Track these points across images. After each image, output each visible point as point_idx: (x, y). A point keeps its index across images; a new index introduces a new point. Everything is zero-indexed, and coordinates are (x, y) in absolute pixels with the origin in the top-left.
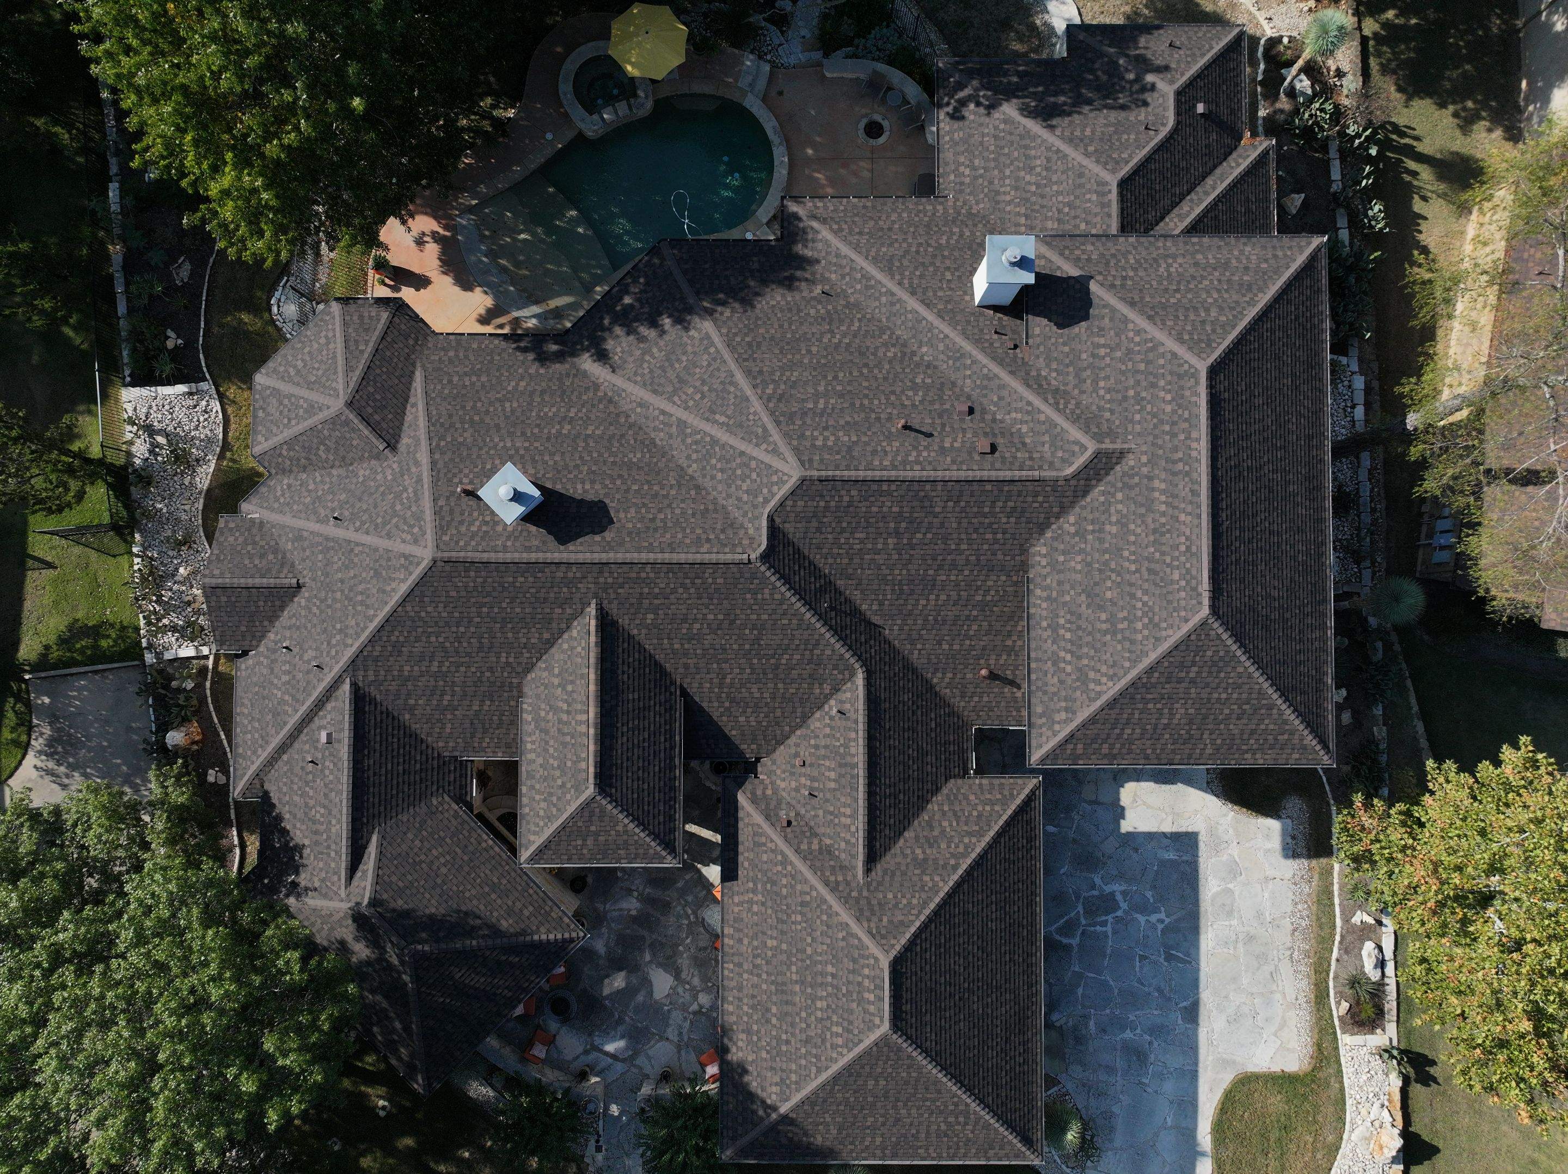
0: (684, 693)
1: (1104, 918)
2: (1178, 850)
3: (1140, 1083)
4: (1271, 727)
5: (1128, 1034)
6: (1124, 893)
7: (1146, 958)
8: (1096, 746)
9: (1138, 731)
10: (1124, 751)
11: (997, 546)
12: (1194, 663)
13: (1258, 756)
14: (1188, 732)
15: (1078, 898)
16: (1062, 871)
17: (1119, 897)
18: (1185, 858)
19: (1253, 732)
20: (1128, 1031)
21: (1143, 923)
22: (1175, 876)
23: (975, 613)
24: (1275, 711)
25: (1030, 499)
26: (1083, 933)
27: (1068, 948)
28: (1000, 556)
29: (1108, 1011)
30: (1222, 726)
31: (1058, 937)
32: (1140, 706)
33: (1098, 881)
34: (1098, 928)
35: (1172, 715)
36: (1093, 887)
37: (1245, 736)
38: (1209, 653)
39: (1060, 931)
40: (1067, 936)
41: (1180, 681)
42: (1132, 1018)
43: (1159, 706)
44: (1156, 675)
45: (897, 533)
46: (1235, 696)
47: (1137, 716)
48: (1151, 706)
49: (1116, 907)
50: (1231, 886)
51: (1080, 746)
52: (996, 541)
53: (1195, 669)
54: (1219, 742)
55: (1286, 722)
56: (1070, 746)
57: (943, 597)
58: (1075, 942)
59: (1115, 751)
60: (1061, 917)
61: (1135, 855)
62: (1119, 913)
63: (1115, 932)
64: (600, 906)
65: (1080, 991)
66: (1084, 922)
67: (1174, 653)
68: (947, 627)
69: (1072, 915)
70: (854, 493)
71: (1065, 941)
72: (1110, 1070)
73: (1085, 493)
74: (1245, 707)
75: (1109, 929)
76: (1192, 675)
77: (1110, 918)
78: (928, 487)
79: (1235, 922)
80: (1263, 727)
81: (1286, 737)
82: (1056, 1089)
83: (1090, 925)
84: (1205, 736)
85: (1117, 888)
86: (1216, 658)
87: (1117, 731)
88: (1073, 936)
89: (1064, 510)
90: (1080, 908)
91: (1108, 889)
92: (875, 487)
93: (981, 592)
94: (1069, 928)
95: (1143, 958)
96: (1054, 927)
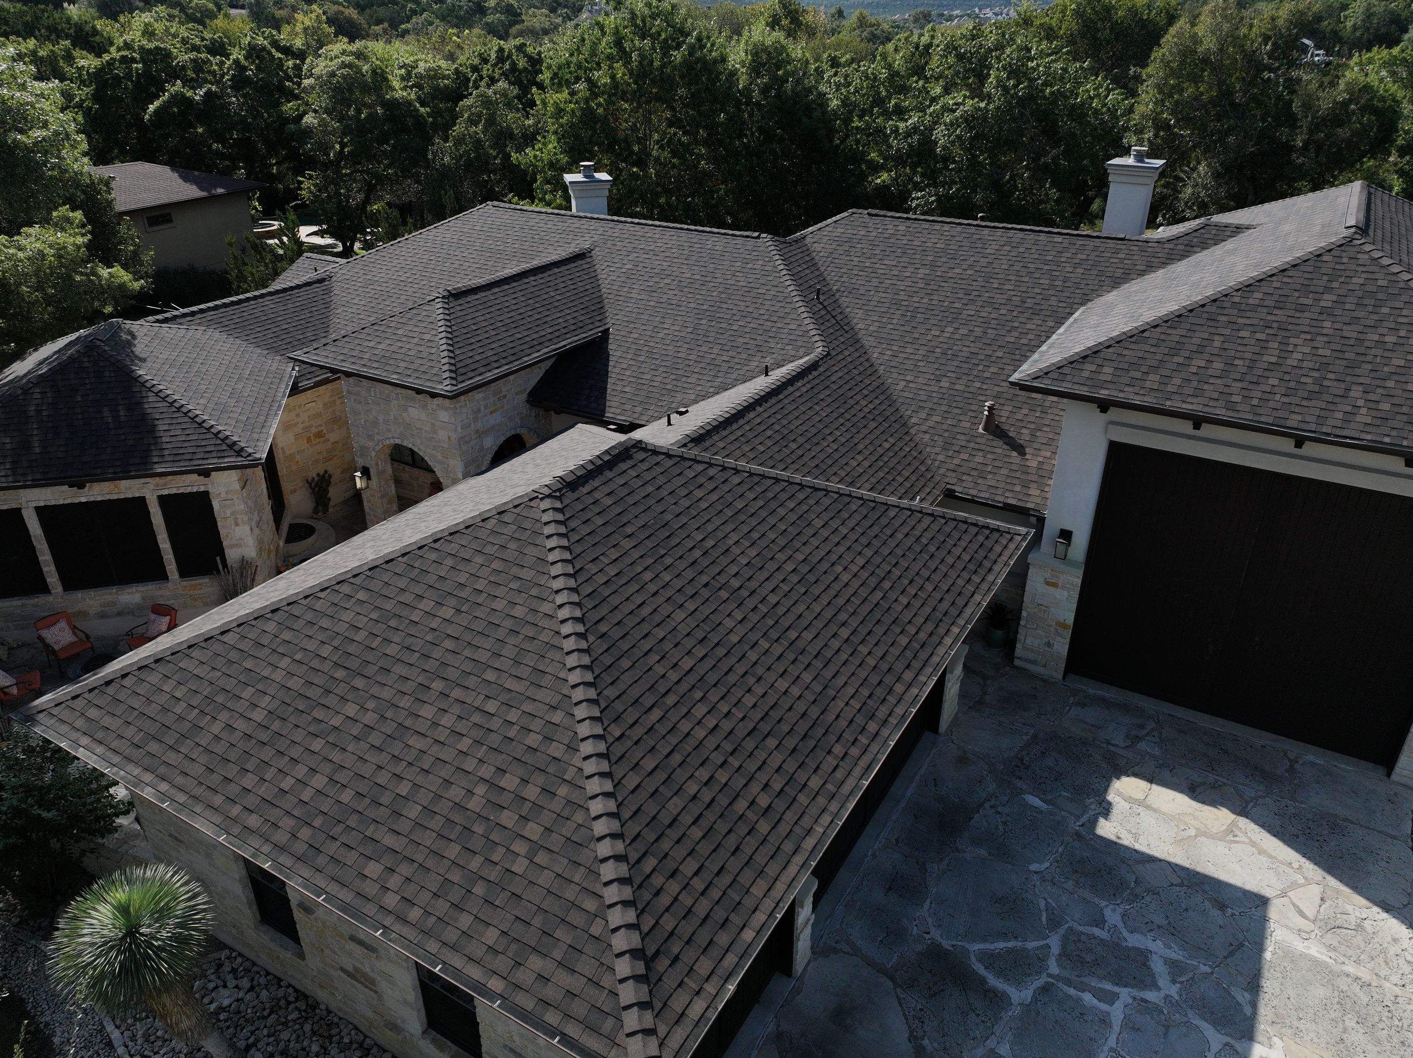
0: (605, 331)
1: (1108, 986)
6: (1168, 962)
9: (1217, 365)
11: (1051, 292)
12: (1328, 289)
14: (1318, 382)
15: (1055, 923)
16: (1034, 867)
17: (1158, 966)
18: (1350, 969)
21: (1215, 1047)
25: (1108, 255)
26: (1046, 989)
27: (995, 998)
28: (1053, 301)
31: (981, 970)
32: (1225, 331)
33: (1113, 916)
34: (1087, 997)
35: (1285, 353)
36: (1100, 922)
38: (1357, 280)
39: (990, 960)
40: (1002, 974)
41: (1302, 308)
43: (1260, 336)
44: (1257, 295)
45: (933, 266)
47: (1217, 344)
48: (1244, 334)
49: (1146, 982)
51: (1107, 370)
52: (1052, 287)
53: (1330, 297)
56: (1090, 367)
57: (963, 331)
58: (1019, 995)
59: (1171, 388)
60: (1005, 936)
62: (1151, 996)
63: (1130, 1025)
66: (1054, 970)
67: (1291, 272)
68: (956, 363)
69: (1031, 945)
71: (993, 981)
75: (1117, 1012)
76: (1326, 304)
77: (1125, 994)
83: (1069, 982)
84: (1355, 394)
85: (1159, 948)
86: (1371, 288)
87: (1178, 359)
88: (1019, 984)
89: (1150, 268)
90: (1054, 943)
91: (1134, 940)
93: (1016, 334)
94: (1015, 963)
96: (977, 947)
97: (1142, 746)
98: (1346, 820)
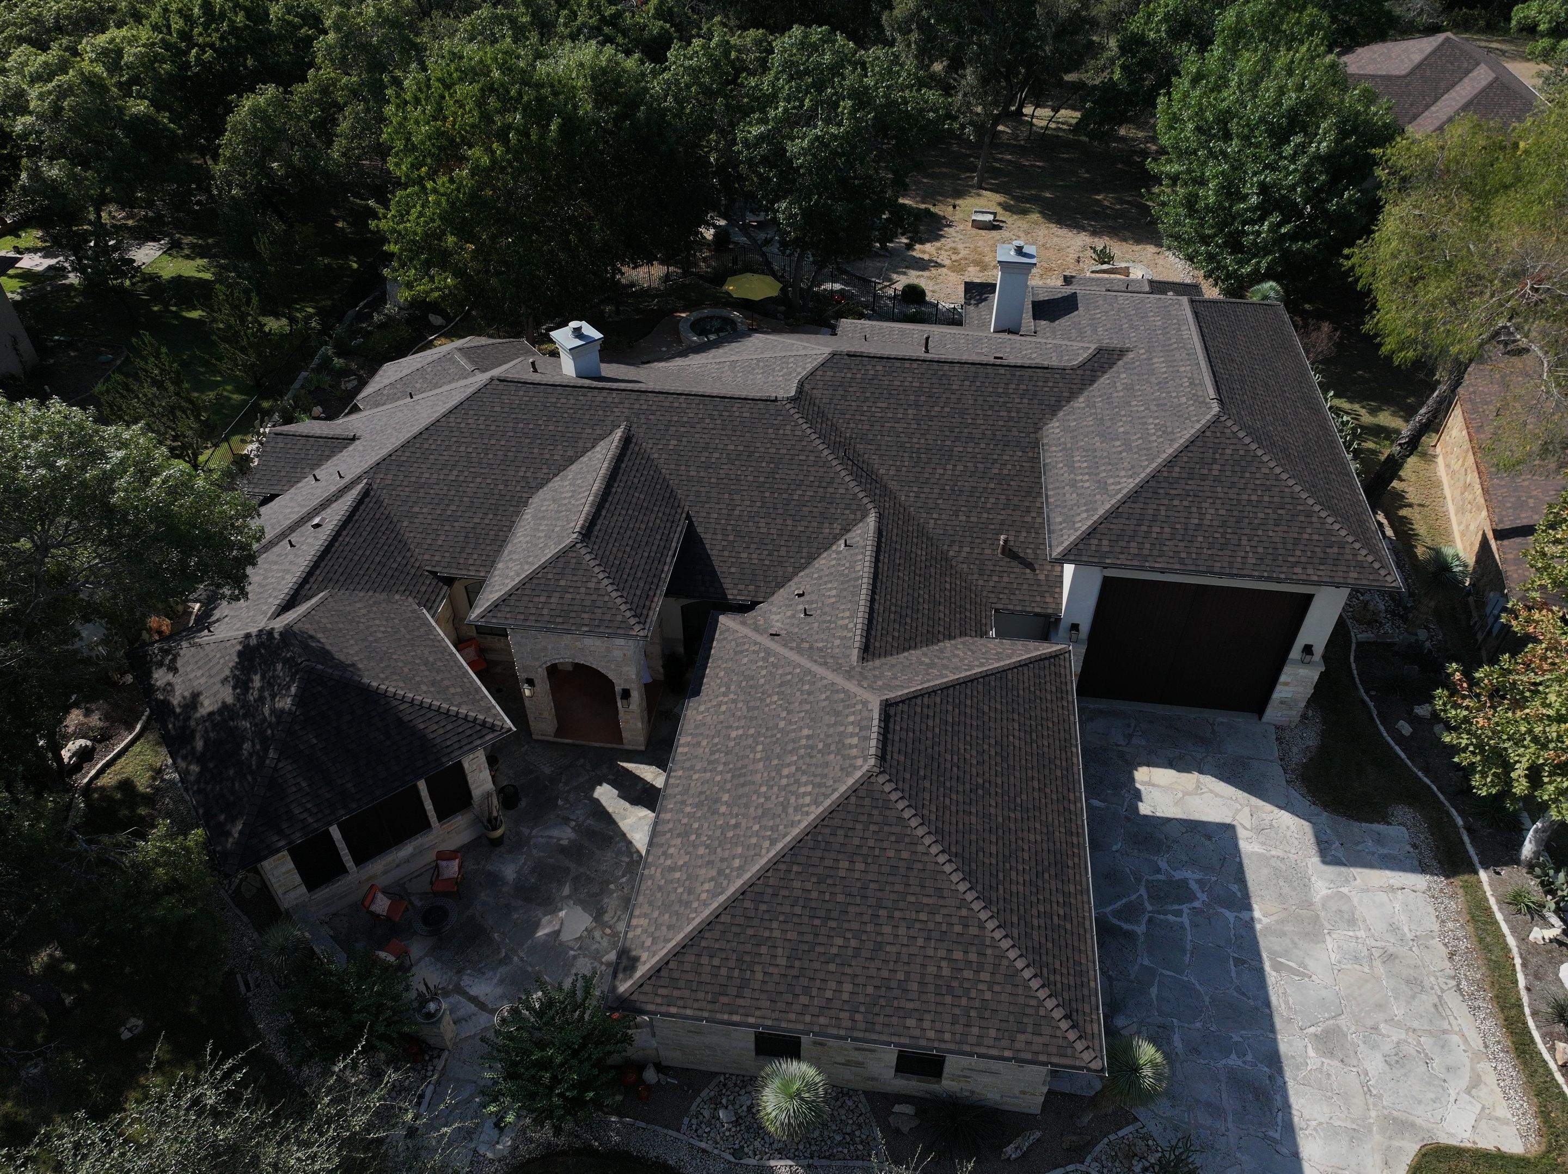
0: (688, 517)
1: (1176, 907)
2: (1263, 844)
3: (1266, 1137)
4: (1316, 537)
5: (1233, 1060)
6: (1199, 882)
7: (1244, 962)
8: (1123, 544)
9: (1167, 530)
10: (1155, 553)
11: (1011, 424)
12: (1215, 461)
13: (1310, 571)
14: (1223, 536)
15: (1138, 880)
16: (1115, 848)
17: (1194, 886)
18: (1273, 853)
19: (1296, 542)
20: (1234, 1056)
21: (1232, 920)
22: (1265, 871)
23: (992, 486)
24: (1314, 519)
25: (1040, 384)
26: (1150, 920)
27: (1130, 935)
28: (1015, 433)
29: (1198, 1025)
30: (1260, 532)
31: (1116, 922)
32: (1166, 502)
33: (1163, 865)
34: (1170, 917)
35: (1202, 515)
36: (1158, 871)
37: (1290, 546)
38: (1228, 451)
39: (1118, 914)
40: (1127, 921)
41: (1203, 478)
42: (1236, 1038)
43: (1186, 503)
44: (1177, 469)
45: (917, 405)
46: (1266, 499)
47: (1163, 513)
48: (1176, 502)
49: (1192, 897)
50: (1345, 890)
51: (1105, 542)
52: (1011, 419)
53: (1216, 467)
54: (1260, 550)
55: (1330, 532)
56: (1094, 542)
57: (960, 468)
58: (1140, 929)
59: (1146, 552)
60: (1119, 897)
61: (1207, 843)
62: (1197, 904)
63: (1194, 925)
65: (1154, 991)
66: (1149, 908)
67: (1191, 448)
68: (964, 498)
69: (1134, 897)
70: (879, 368)
71: (1126, 926)
72: (1216, 1110)
73: (1092, 382)
74: (1280, 512)
75: (1185, 920)
76: (1215, 473)
77: (1185, 908)
78: (946, 367)
79: (1361, 934)
80: (1306, 536)
81: (1335, 550)
82: (1130, 1128)
83: (1159, 913)
84: (1244, 542)
85: (1191, 875)
86: (1237, 457)
87: (1144, 528)
88: (1137, 923)
89: (1073, 395)
90: (1143, 891)
91: (1178, 875)
92: (898, 364)
93: (998, 466)
94: (1131, 912)
95: (1238, 962)
96: (1109, 909)
97: (1135, 741)
98: (1249, 758)
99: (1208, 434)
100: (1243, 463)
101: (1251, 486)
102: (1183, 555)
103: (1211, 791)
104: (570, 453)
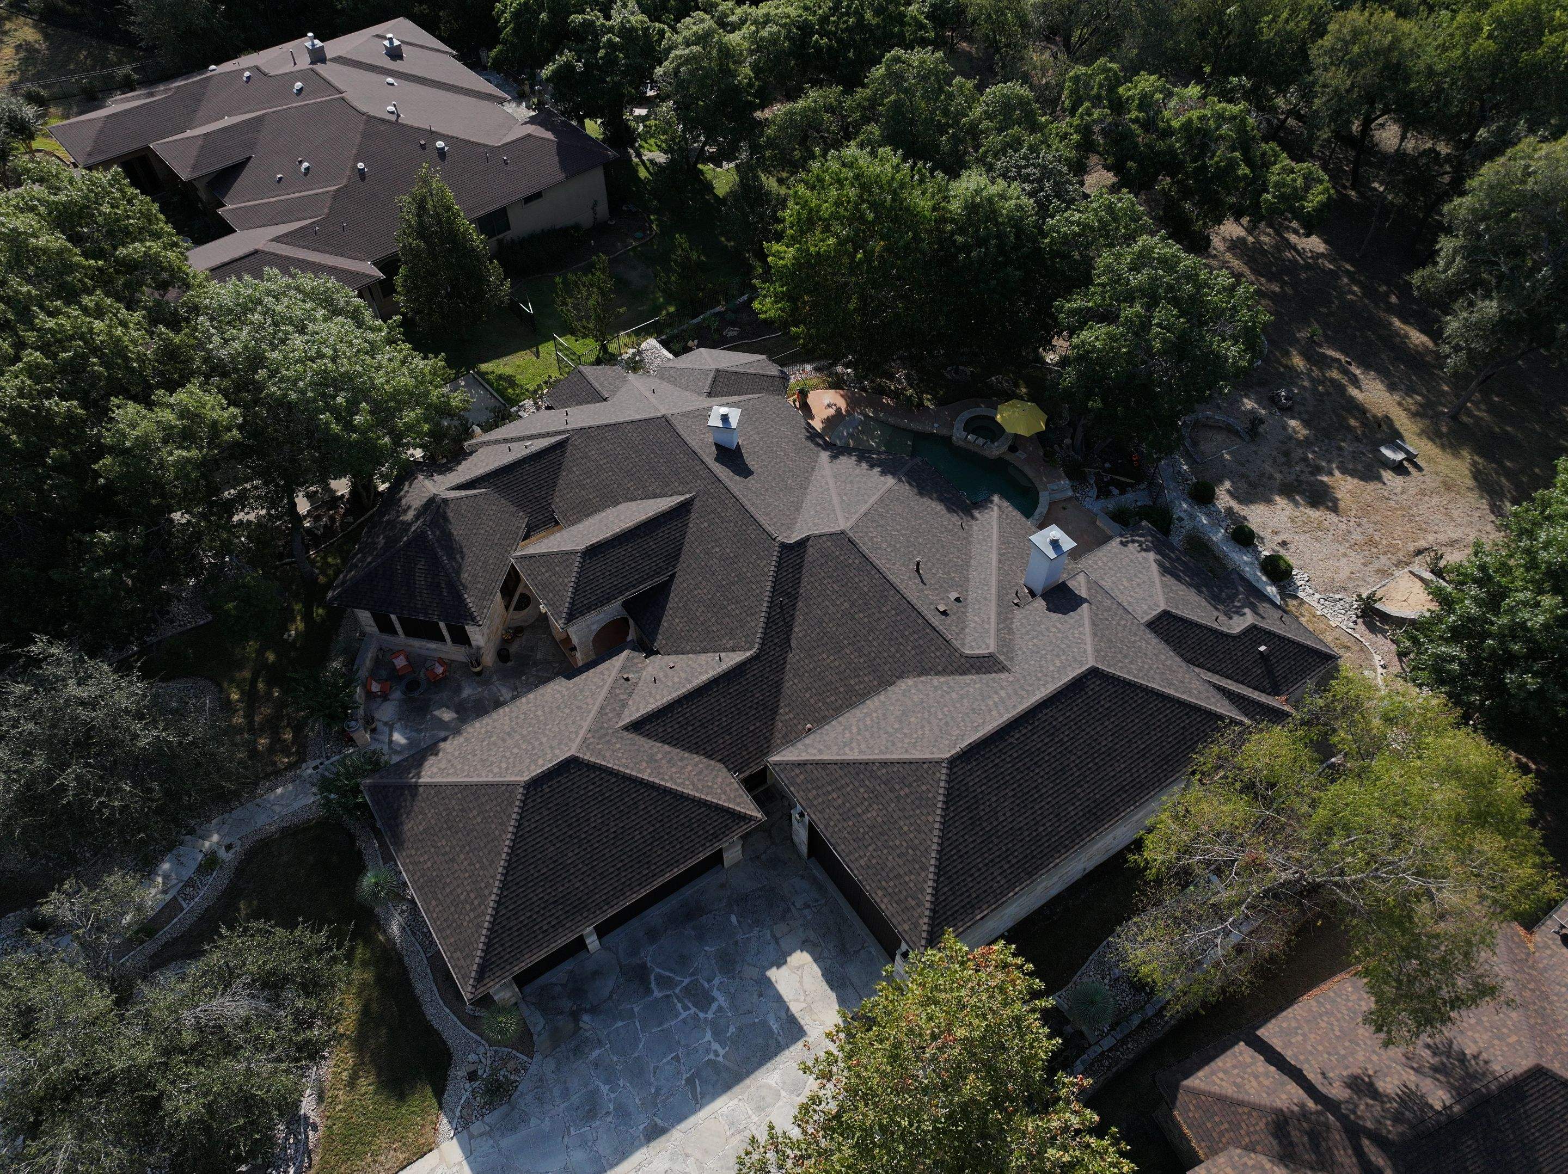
0: (673, 576)
1: (690, 1005)
2: (782, 1028)
3: (568, 1128)
4: (912, 885)
5: (605, 1089)
6: (720, 1009)
7: (679, 1061)
8: (810, 787)
9: (840, 801)
11: (890, 660)
12: (910, 785)
13: (885, 900)
14: (863, 834)
15: (693, 974)
16: (707, 948)
17: (714, 1006)
18: (780, 1038)
19: (899, 876)
20: (607, 1087)
22: (760, 1040)
24: (923, 874)
25: (933, 648)
26: (668, 996)
27: (648, 991)
28: (886, 668)
29: (615, 1059)
30: (885, 851)
31: (652, 978)
32: (857, 784)
33: (717, 981)
34: (679, 1005)
35: (867, 811)
36: (709, 981)
37: (891, 875)
38: (924, 788)
39: (659, 978)
40: (658, 985)
41: (892, 790)
42: (621, 1082)
43: (866, 796)
44: (884, 771)
45: (853, 604)
46: (912, 836)
47: (849, 789)
48: (862, 790)
49: (704, 1009)
50: (783, 1093)
51: (802, 777)
52: (893, 656)
53: (907, 790)
54: (874, 861)
55: (922, 890)
56: (797, 771)
58: (657, 994)
59: (815, 803)
60: (671, 971)
61: (756, 996)
62: (701, 1015)
63: (684, 1021)
64: (495, 678)
65: (620, 1024)
66: (677, 991)
67: (906, 766)
68: (820, 684)
69: (678, 978)
70: (857, 562)
71: (653, 985)
72: (566, 1094)
73: (964, 673)
74: (910, 851)
75: (684, 1015)
76: (902, 793)
77: (693, 1010)
78: (892, 592)
79: (755, 1119)
80: (907, 879)
81: (913, 903)
82: (525, 1058)
83: (678, 998)
84: (870, 848)
85: (721, 1000)
86: (924, 796)
87: (829, 788)
88: (660, 990)
89: (943, 672)
90: (686, 981)
91: (715, 993)
92: (869, 568)
93: (857, 680)
94: (665, 983)
95: (677, 1058)
96: (658, 970)
99: (925, 766)
100: (924, 803)
101: (912, 820)
102: (832, 823)
103: (802, 977)
104: (658, 491)
